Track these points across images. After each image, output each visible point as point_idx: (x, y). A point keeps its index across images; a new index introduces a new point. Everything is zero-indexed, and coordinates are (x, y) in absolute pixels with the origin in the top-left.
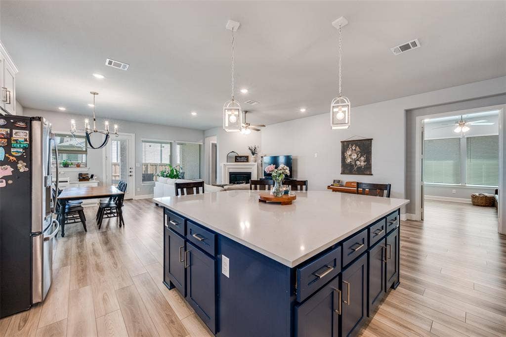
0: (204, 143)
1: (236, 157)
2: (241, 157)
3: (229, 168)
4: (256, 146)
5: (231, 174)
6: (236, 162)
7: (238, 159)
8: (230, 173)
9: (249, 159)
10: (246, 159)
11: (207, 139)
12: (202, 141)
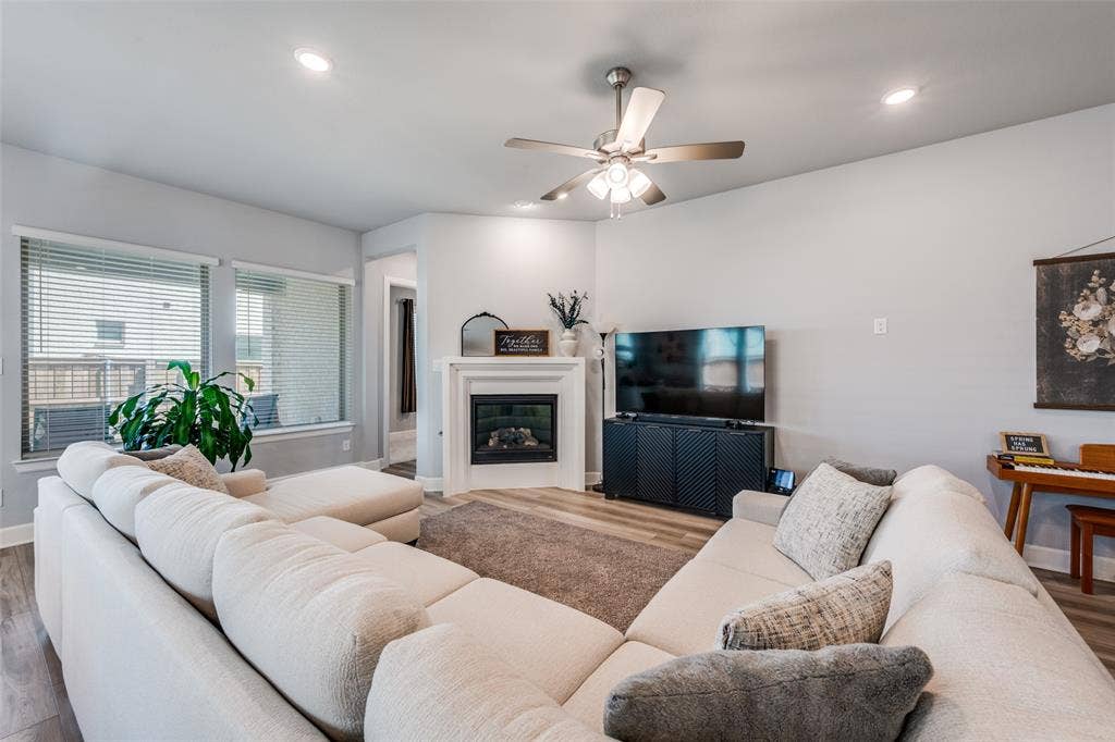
0: (359, 283)
1: (498, 334)
2: (517, 334)
3: (469, 380)
4: (580, 295)
5: (478, 403)
6: (498, 353)
7: (507, 342)
8: (472, 396)
9: (551, 340)
10: (540, 343)
11: (371, 268)
12: (350, 272)
